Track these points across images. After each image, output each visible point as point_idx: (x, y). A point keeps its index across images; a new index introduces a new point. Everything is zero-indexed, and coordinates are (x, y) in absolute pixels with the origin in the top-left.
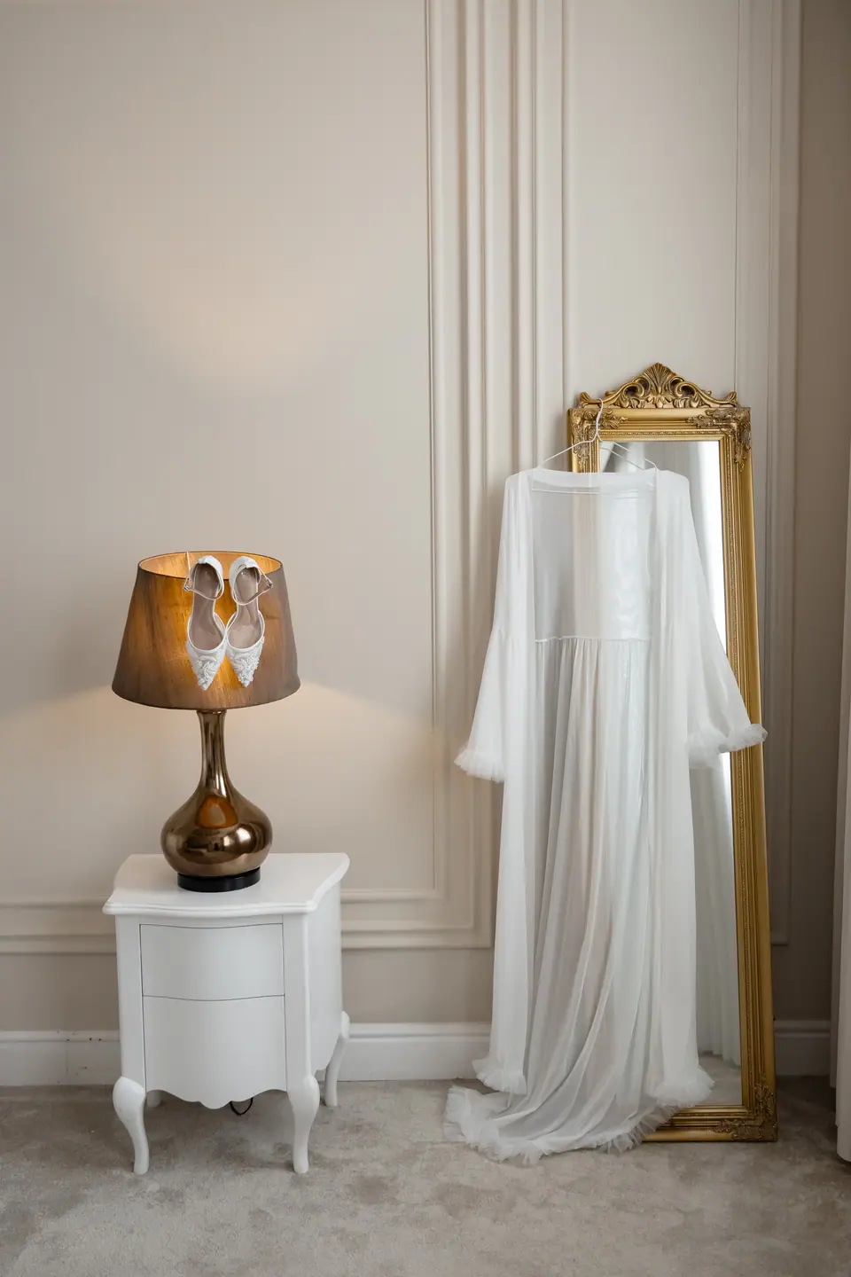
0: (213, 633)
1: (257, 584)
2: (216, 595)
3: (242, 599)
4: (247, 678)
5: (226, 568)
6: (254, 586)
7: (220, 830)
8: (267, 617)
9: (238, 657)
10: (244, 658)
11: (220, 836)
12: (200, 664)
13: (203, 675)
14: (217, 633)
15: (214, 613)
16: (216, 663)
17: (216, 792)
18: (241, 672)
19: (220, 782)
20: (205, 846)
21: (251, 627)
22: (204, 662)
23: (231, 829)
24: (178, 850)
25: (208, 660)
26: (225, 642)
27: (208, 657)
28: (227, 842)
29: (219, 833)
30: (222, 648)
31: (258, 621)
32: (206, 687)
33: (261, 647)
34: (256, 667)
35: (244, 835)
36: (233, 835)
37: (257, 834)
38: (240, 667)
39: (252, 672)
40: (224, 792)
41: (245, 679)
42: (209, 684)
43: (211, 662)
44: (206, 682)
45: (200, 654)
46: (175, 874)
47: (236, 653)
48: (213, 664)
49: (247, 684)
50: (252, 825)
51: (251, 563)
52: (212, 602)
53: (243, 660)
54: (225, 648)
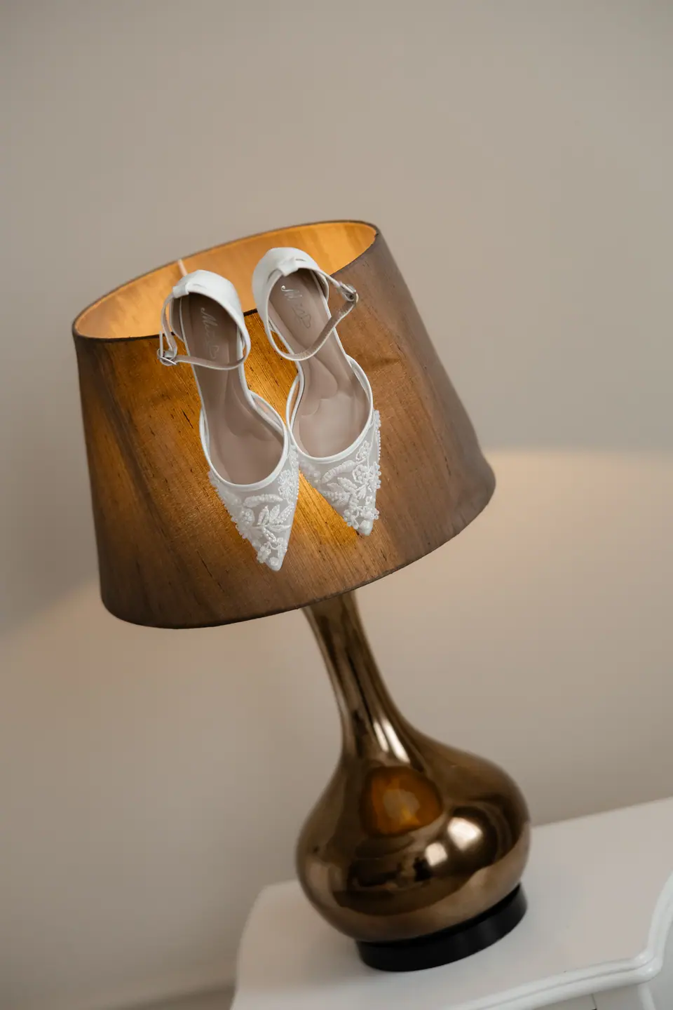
0: (261, 437)
1: (325, 301)
2: (242, 356)
3: (303, 345)
4: (366, 516)
5: (242, 287)
6: (320, 308)
7: (413, 834)
8: (370, 364)
9: (329, 476)
10: (343, 474)
11: (415, 848)
12: (250, 517)
13: (264, 540)
14: (270, 434)
15: (250, 394)
16: (284, 505)
17: (382, 758)
18: (347, 506)
19: (387, 737)
20: (392, 876)
21: (343, 397)
22: (257, 510)
23: (434, 827)
24: (337, 895)
25: (262, 505)
26: (291, 451)
27: (262, 498)
28: (435, 855)
29: (412, 842)
30: (287, 466)
31: (355, 381)
32: (276, 564)
33: (377, 438)
34: (376, 485)
35: (465, 832)
36: (442, 837)
37: (493, 822)
38: (342, 497)
39: (372, 498)
40: (400, 752)
41: (360, 519)
42: (281, 555)
43: (271, 505)
44: (274, 553)
45: (244, 495)
46: (347, 943)
47: (324, 468)
48: (277, 509)
49: (367, 527)
50: (480, 805)
51: (292, 259)
52: (237, 371)
53: (343, 480)
54: (295, 463)
